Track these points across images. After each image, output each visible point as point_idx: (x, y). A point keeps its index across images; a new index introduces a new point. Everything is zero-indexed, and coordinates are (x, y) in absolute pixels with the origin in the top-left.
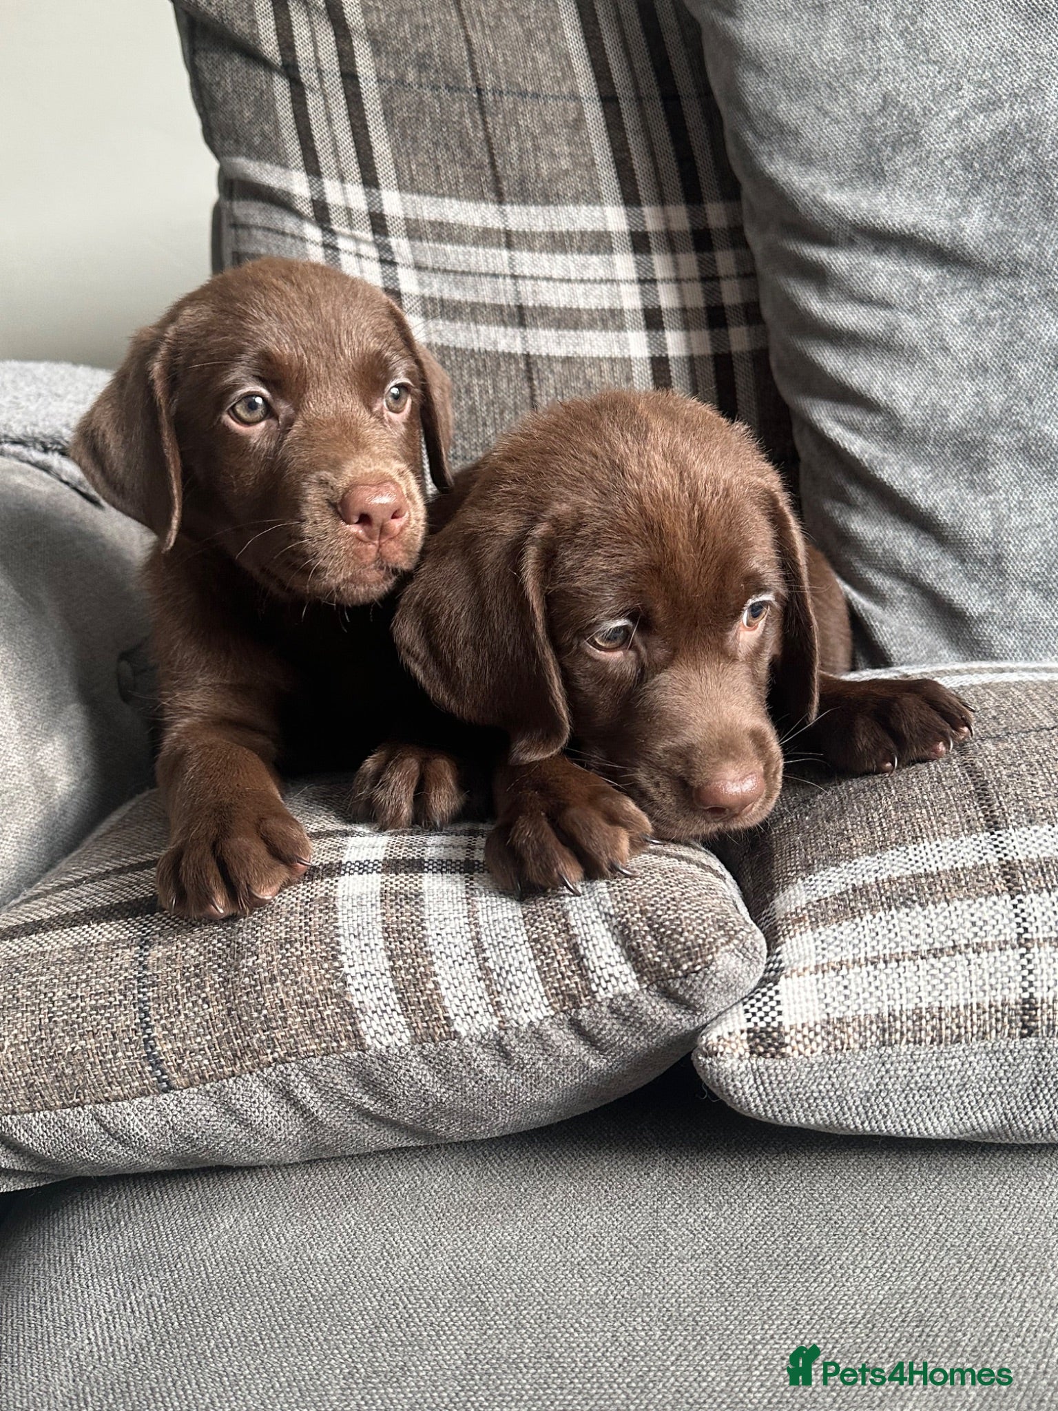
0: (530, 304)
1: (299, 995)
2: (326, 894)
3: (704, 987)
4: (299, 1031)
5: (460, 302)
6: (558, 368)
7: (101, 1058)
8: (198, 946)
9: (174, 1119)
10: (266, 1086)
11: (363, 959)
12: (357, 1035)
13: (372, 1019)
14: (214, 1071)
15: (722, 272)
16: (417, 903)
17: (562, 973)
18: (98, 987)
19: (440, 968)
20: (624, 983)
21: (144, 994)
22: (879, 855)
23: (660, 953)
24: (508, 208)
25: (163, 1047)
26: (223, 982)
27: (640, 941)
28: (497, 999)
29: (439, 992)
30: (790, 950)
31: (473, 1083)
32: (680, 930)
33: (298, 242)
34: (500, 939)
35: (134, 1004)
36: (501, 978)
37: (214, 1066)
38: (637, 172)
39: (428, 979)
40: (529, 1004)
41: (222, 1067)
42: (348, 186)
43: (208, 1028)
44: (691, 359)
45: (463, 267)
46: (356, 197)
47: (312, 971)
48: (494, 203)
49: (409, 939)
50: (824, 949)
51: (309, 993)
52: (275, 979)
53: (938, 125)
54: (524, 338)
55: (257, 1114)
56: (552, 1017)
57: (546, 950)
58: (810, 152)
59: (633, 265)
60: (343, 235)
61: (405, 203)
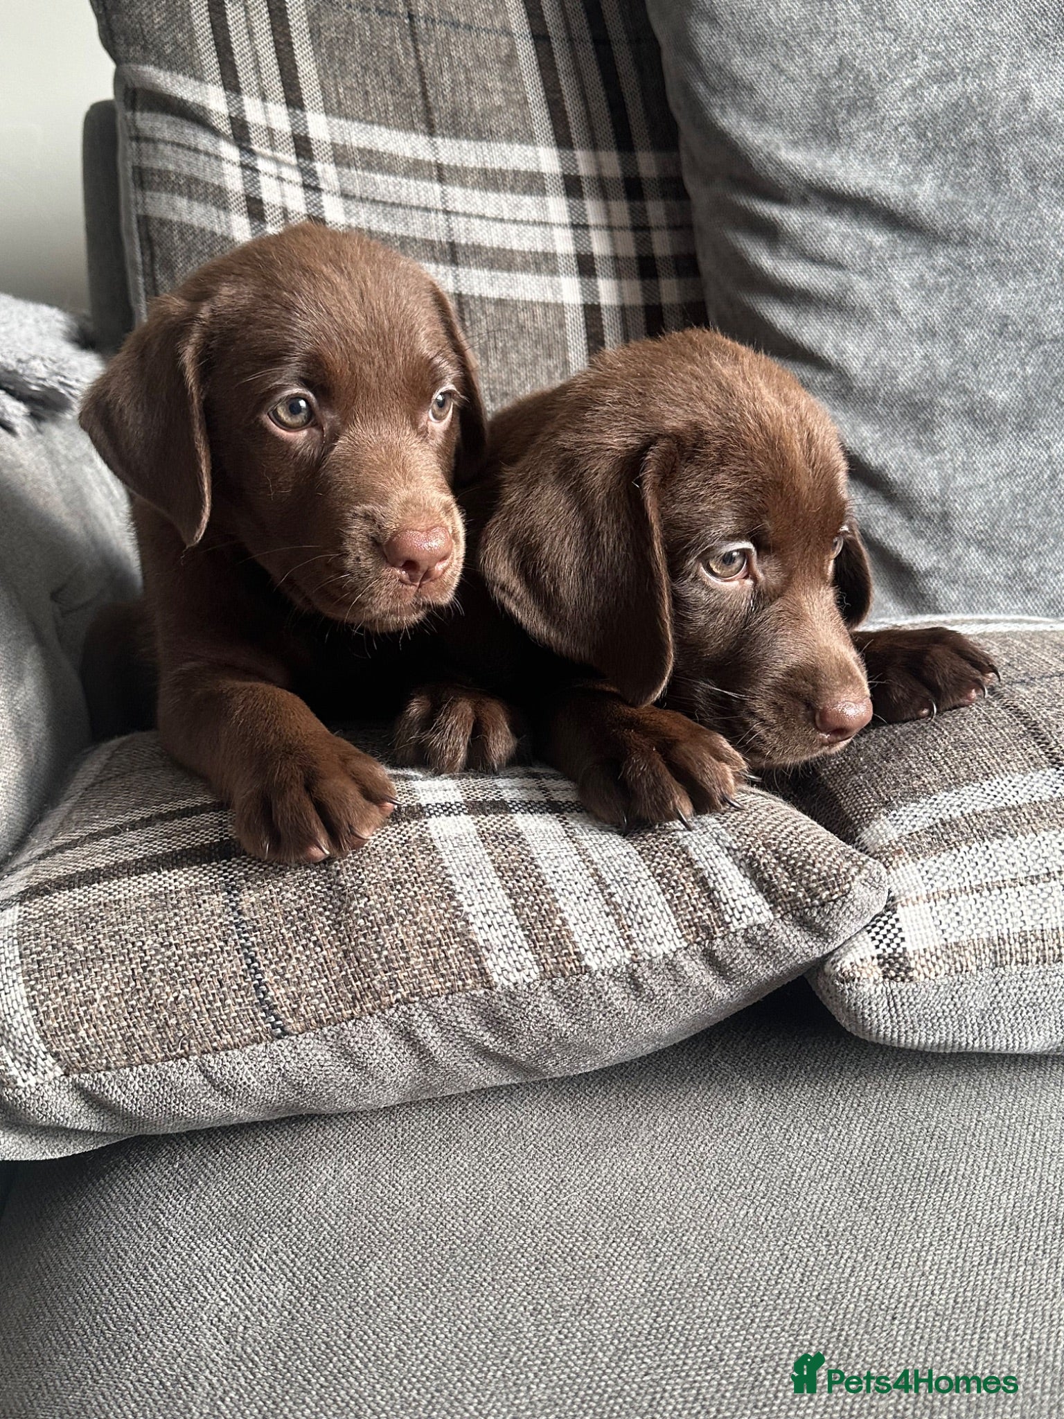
0: (463, 242)
1: (420, 935)
2: (420, 836)
3: (841, 915)
4: (423, 971)
5: (388, 234)
6: (491, 309)
7: (208, 1006)
8: (294, 890)
9: (287, 1065)
10: (386, 1028)
11: (481, 898)
12: (483, 973)
13: (498, 957)
14: (332, 1014)
15: (653, 222)
16: (520, 842)
17: (693, 906)
18: (192, 934)
19: (565, 904)
20: (758, 914)
21: (247, 939)
22: (955, 791)
23: (794, 884)
24: (439, 141)
25: (277, 993)
26: (333, 925)
27: (771, 873)
28: (628, 933)
29: (567, 927)
30: (897, 881)
31: (601, 1016)
32: (811, 861)
33: (213, 160)
34: (622, 875)
35: (238, 950)
36: (630, 912)
37: (332, 1009)
38: (570, 114)
39: (555, 916)
40: (662, 936)
41: (340, 1010)
42: (270, 105)
43: (324, 971)
44: (623, 308)
45: (394, 199)
46: (280, 118)
47: (430, 911)
48: (425, 134)
49: (525, 878)
50: (930, 879)
51: (430, 932)
52: (393, 920)
53: (894, 92)
54: (456, 277)
55: (374, 1056)
56: (686, 949)
57: (674, 884)
58: (763, 107)
59: (566, 209)
60: (263, 156)
61: (332, 127)
